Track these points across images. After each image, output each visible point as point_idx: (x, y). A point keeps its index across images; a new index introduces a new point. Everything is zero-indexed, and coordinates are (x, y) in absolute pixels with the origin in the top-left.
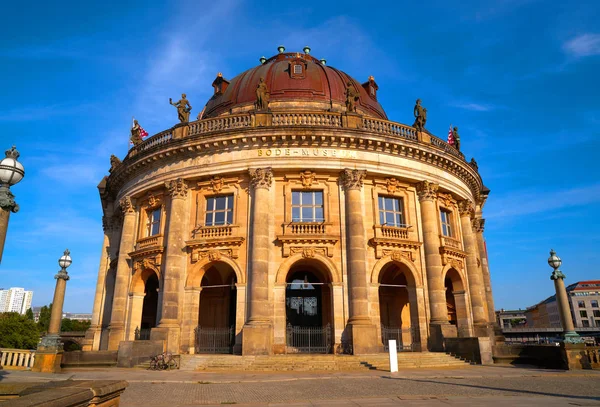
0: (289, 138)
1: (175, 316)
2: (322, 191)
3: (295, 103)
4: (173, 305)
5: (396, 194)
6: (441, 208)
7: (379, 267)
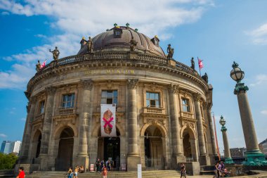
1: (46, 152)
2: (117, 90)
3: (115, 49)
4: (45, 147)
5: (156, 91)
6: (182, 98)
7: (145, 128)
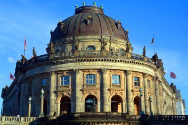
0: (85, 60)
2: (95, 75)
7: (111, 97)
